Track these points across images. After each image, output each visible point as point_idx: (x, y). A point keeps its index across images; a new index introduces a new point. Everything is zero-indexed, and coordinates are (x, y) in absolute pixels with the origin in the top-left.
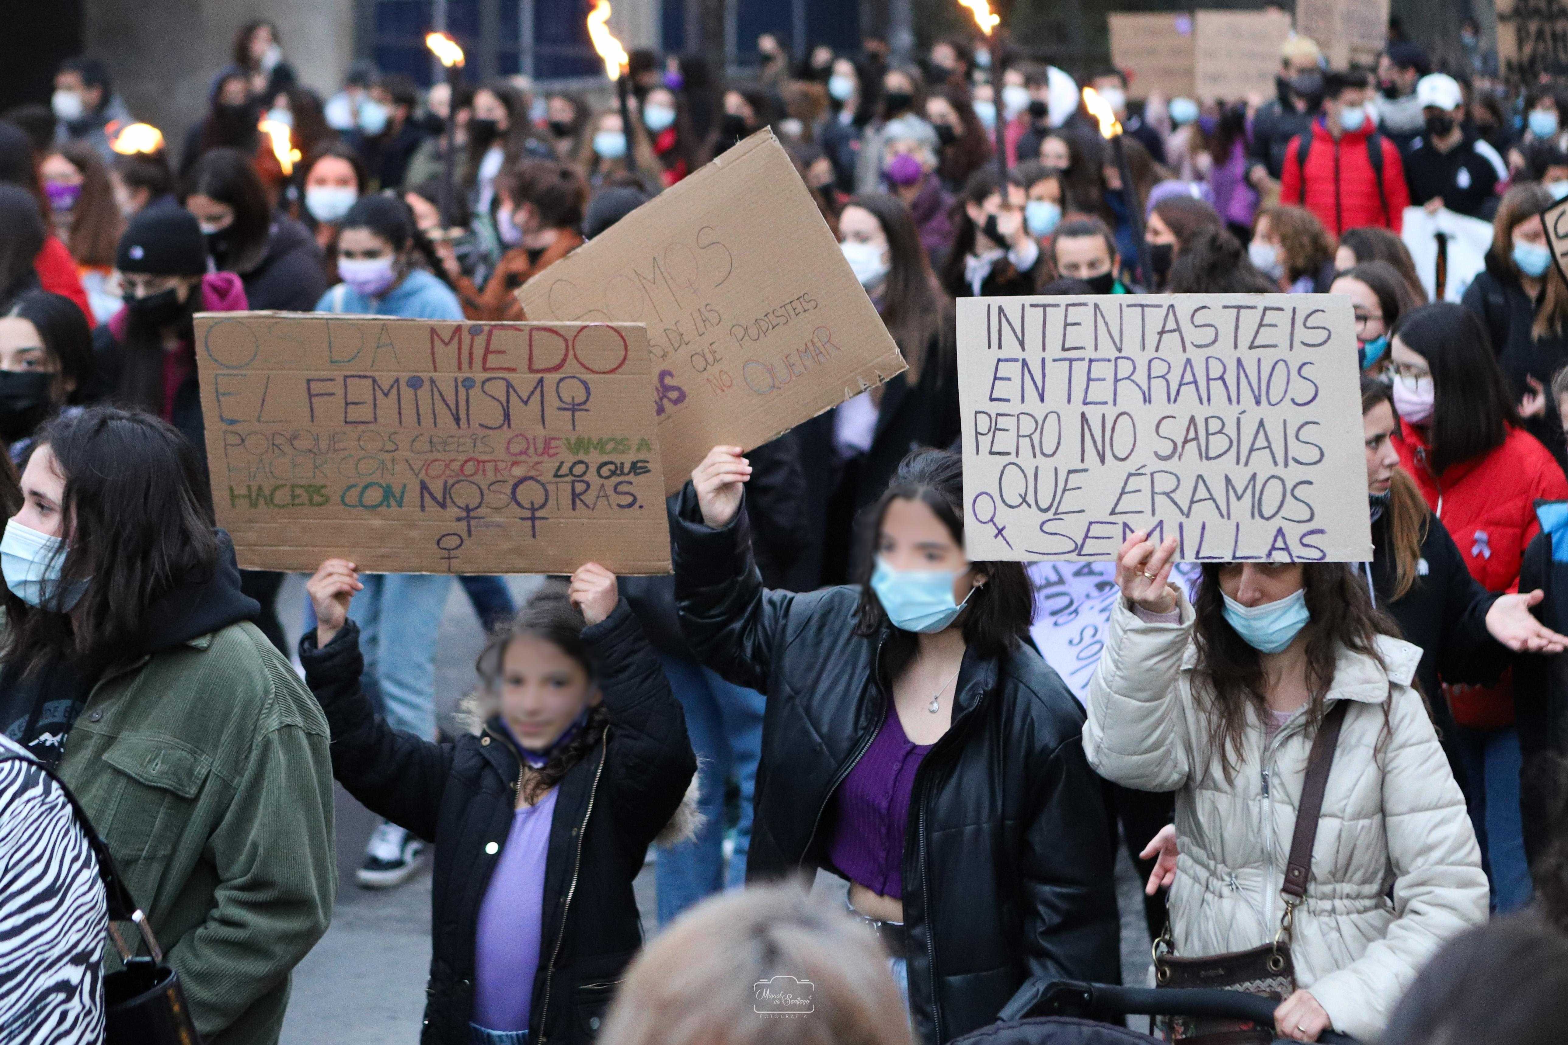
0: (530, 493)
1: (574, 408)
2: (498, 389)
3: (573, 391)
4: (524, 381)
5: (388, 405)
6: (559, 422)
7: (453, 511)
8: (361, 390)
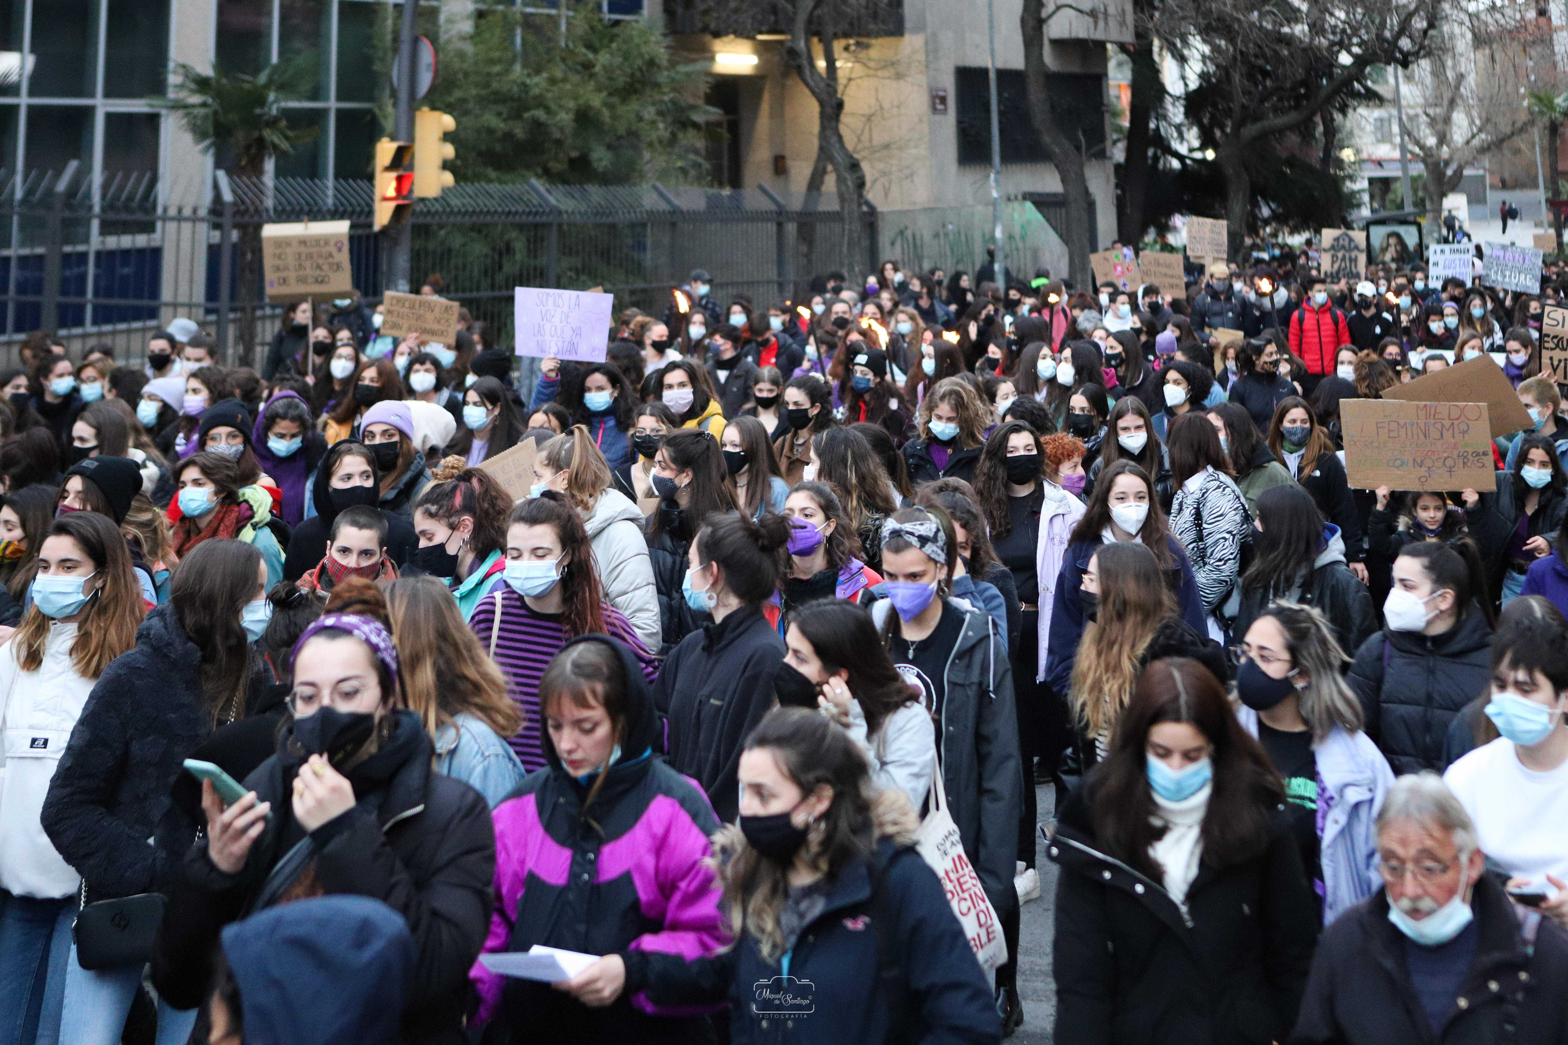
0: (1449, 462)
1: (1464, 433)
2: (1439, 426)
3: (1463, 427)
4: (1447, 423)
5: (1403, 432)
6: (1459, 437)
7: (1424, 469)
8: (1394, 426)
